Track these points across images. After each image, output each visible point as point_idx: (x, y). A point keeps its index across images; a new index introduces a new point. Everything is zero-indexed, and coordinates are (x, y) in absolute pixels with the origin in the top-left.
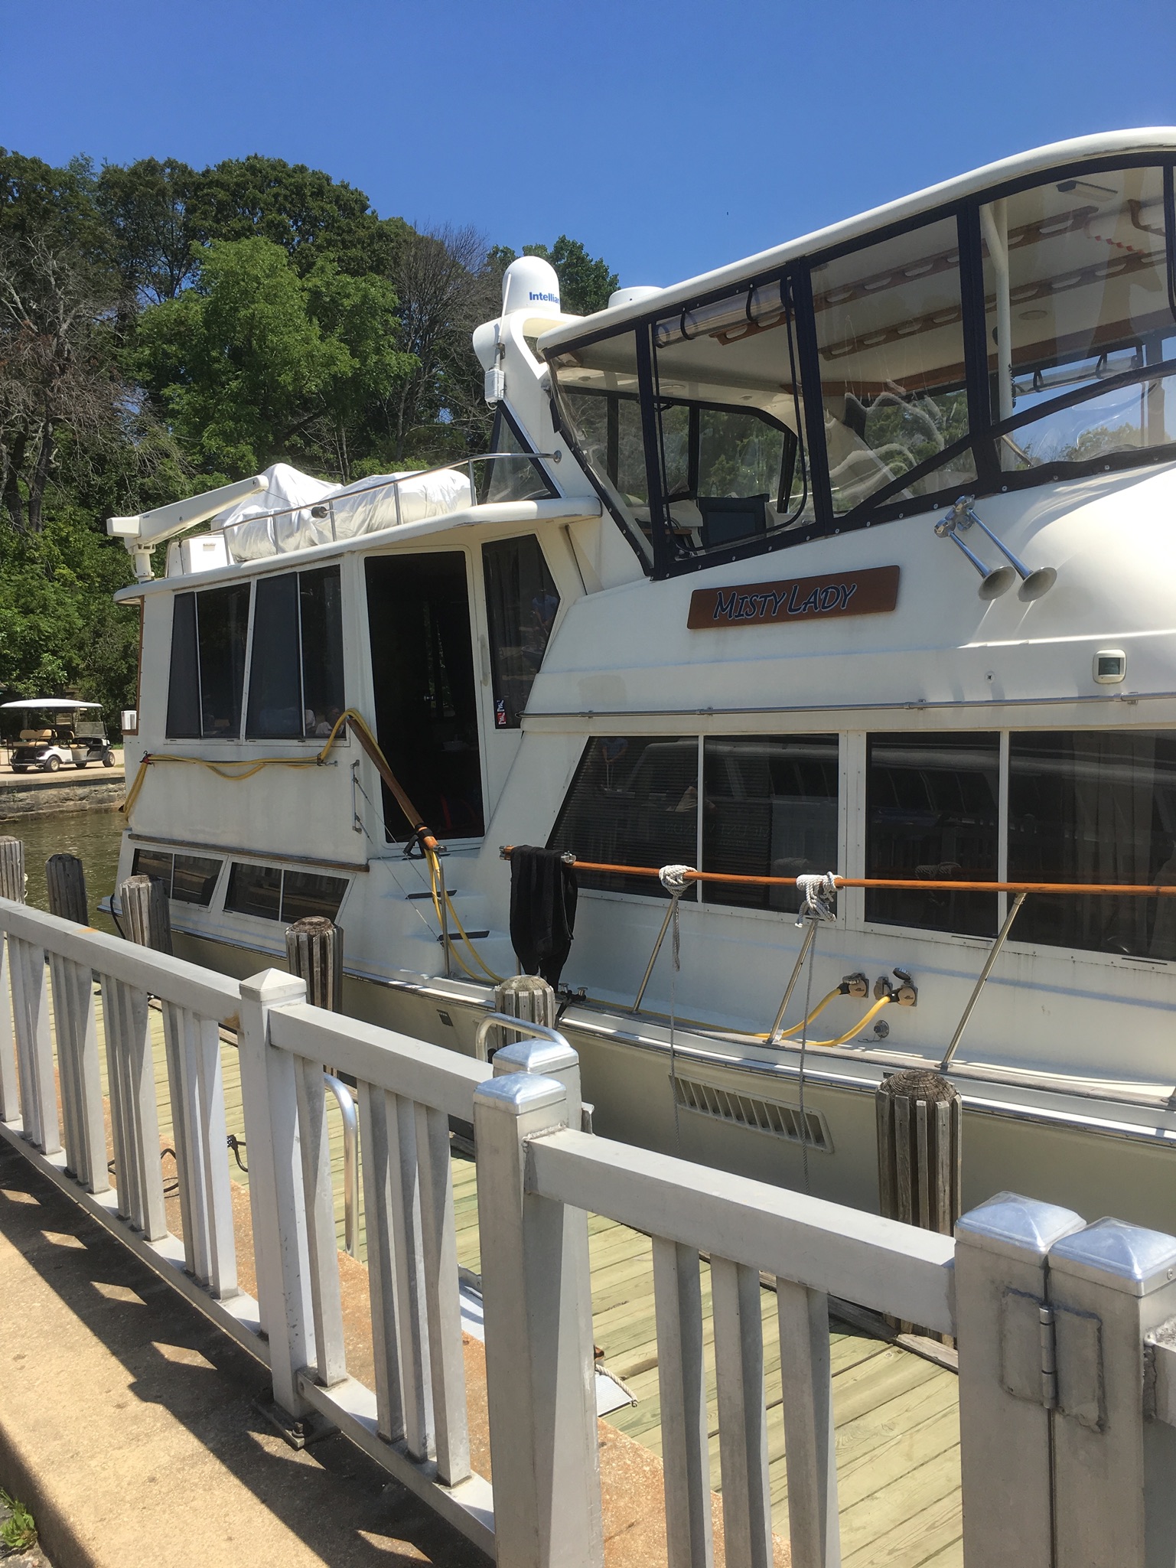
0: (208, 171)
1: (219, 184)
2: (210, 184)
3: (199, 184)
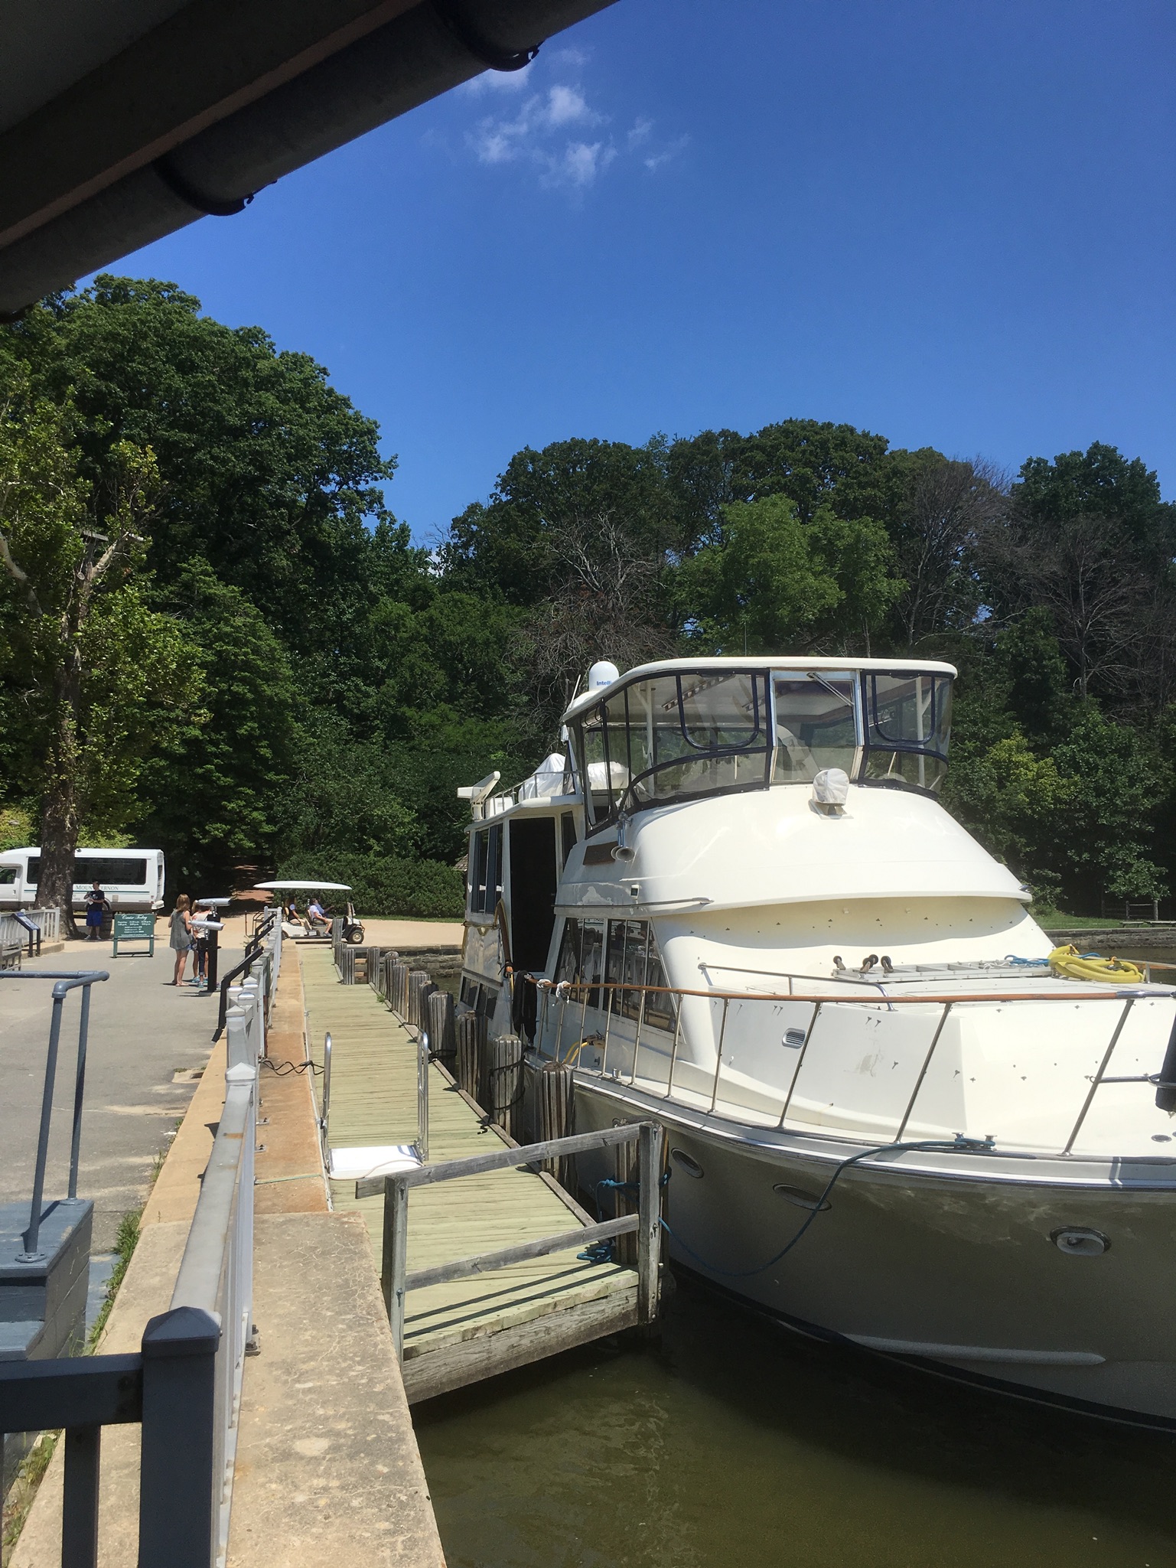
0: (751, 437)
1: (758, 447)
2: (751, 449)
3: (743, 449)
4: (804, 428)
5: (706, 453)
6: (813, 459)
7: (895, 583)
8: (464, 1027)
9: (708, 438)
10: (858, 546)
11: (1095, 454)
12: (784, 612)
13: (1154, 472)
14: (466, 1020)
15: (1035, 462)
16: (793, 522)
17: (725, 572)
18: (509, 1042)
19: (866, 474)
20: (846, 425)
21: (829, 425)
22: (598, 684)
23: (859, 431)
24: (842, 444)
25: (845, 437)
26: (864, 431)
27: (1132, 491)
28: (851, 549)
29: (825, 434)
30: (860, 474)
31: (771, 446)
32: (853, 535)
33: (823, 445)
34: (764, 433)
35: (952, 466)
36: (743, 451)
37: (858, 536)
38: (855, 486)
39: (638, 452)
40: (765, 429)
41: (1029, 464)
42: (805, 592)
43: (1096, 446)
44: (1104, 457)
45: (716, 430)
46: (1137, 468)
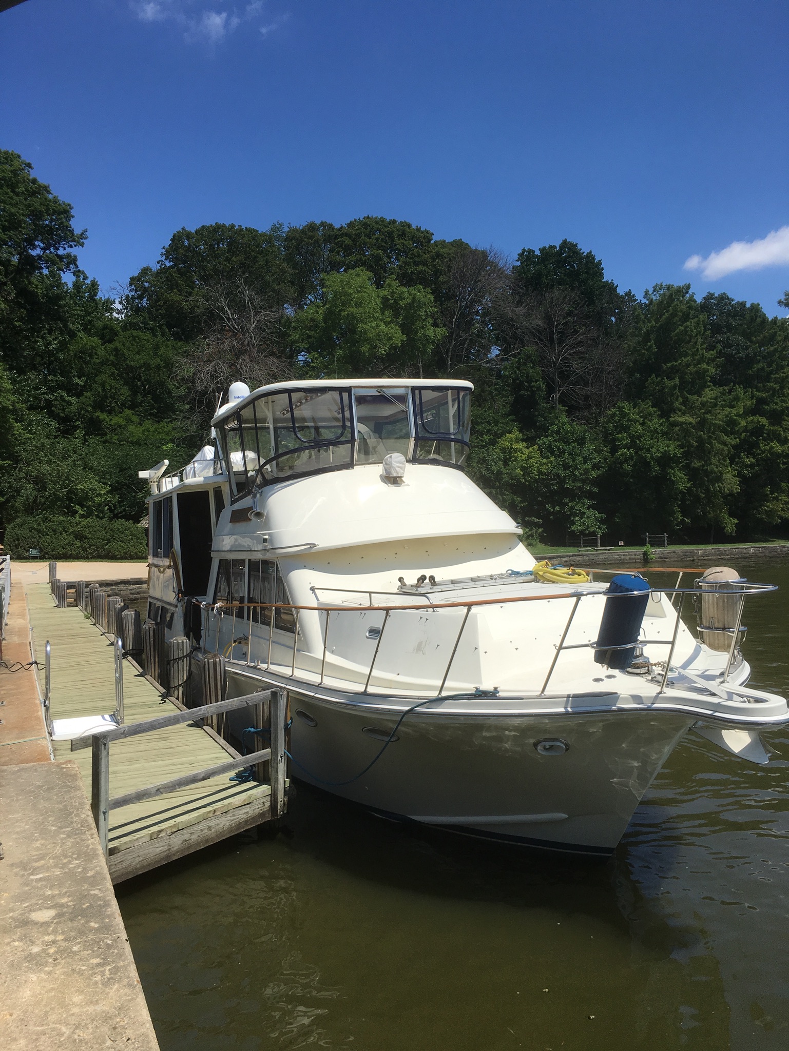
0: (341, 228)
1: (346, 235)
2: (342, 235)
3: (336, 235)
4: (377, 223)
5: (311, 237)
6: (384, 244)
7: (438, 330)
8: (148, 633)
9: (312, 227)
10: (414, 305)
11: (564, 247)
12: (365, 349)
13: (600, 261)
14: (149, 628)
15: (527, 252)
16: (371, 287)
17: (325, 321)
18: (180, 641)
19: (419, 256)
20: (405, 222)
21: (394, 222)
22: (235, 398)
23: (414, 227)
24: (403, 235)
25: (404, 230)
26: (417, 226)
27: (586, 273)
28: (410, 306)
29: (391, 228)
30: (415, 256)
31: (355, 234)
32: (411, 297)
33: (390, 234)
34: (351, 225)
35: (474, 252)
36: (336, 237)
37: (414, 298)
38: (412, 264)
39: (264, 235)
40: (351, 222)
41: (523, 253)
42: (379, 336)
43: (565, 242)
44: (570, 249)
45: (318, 222)
46: (590, 257)
